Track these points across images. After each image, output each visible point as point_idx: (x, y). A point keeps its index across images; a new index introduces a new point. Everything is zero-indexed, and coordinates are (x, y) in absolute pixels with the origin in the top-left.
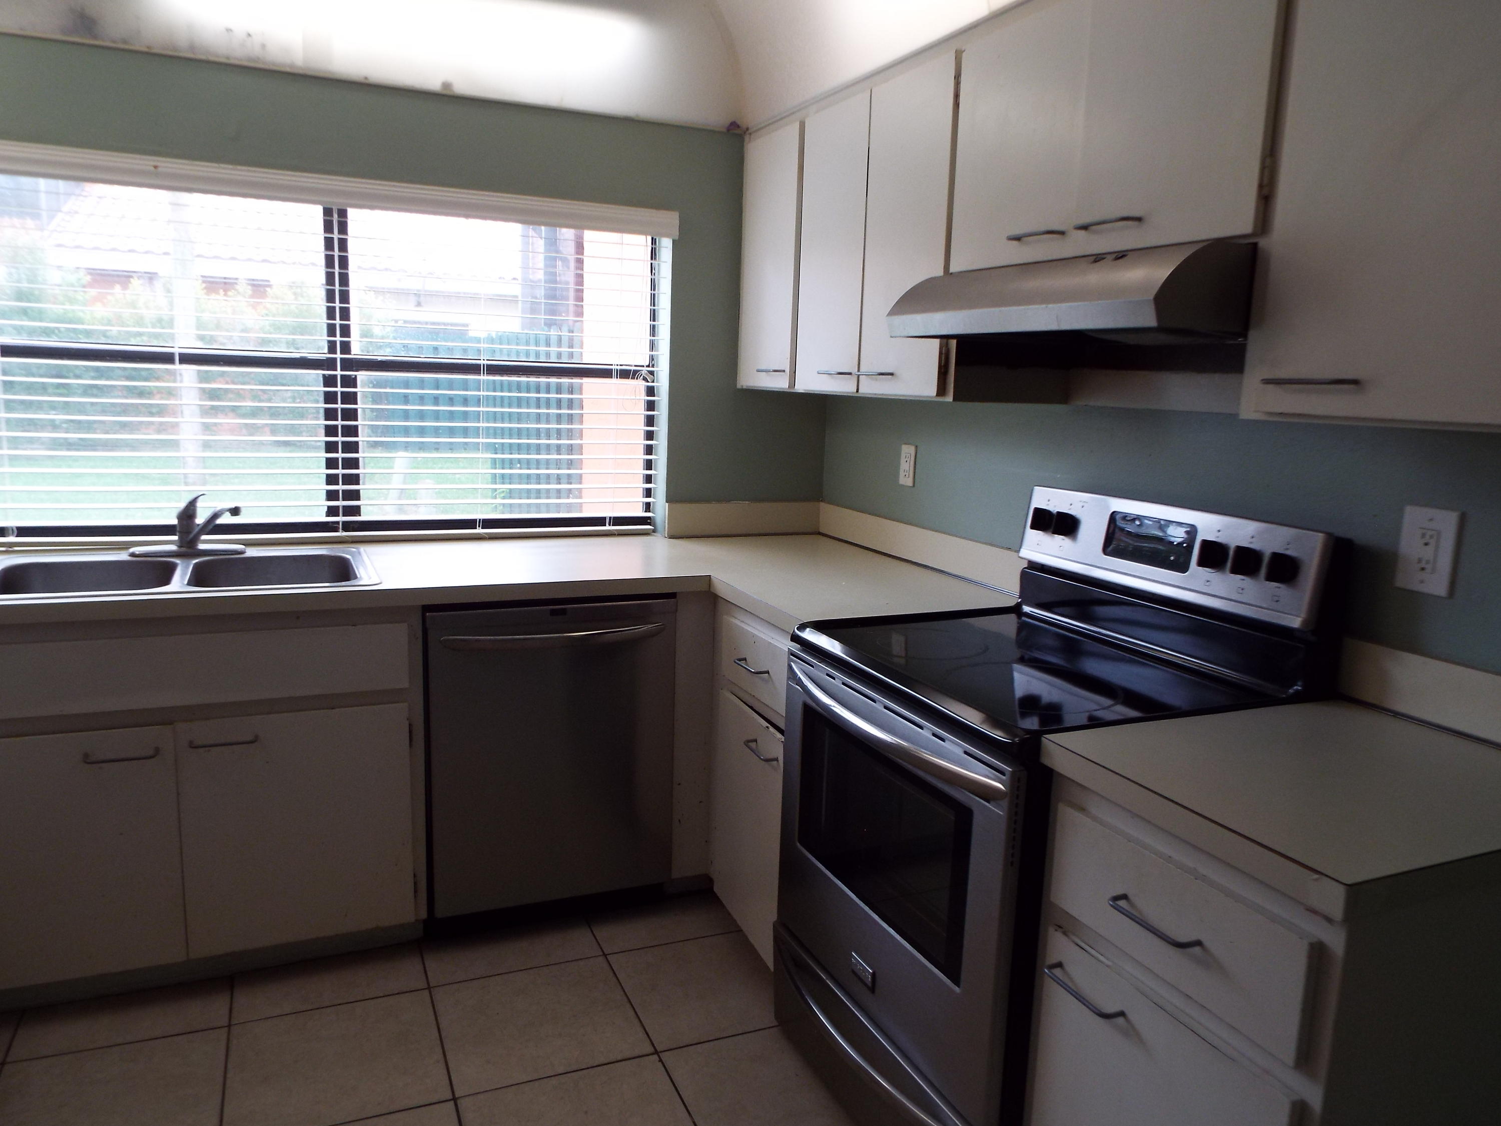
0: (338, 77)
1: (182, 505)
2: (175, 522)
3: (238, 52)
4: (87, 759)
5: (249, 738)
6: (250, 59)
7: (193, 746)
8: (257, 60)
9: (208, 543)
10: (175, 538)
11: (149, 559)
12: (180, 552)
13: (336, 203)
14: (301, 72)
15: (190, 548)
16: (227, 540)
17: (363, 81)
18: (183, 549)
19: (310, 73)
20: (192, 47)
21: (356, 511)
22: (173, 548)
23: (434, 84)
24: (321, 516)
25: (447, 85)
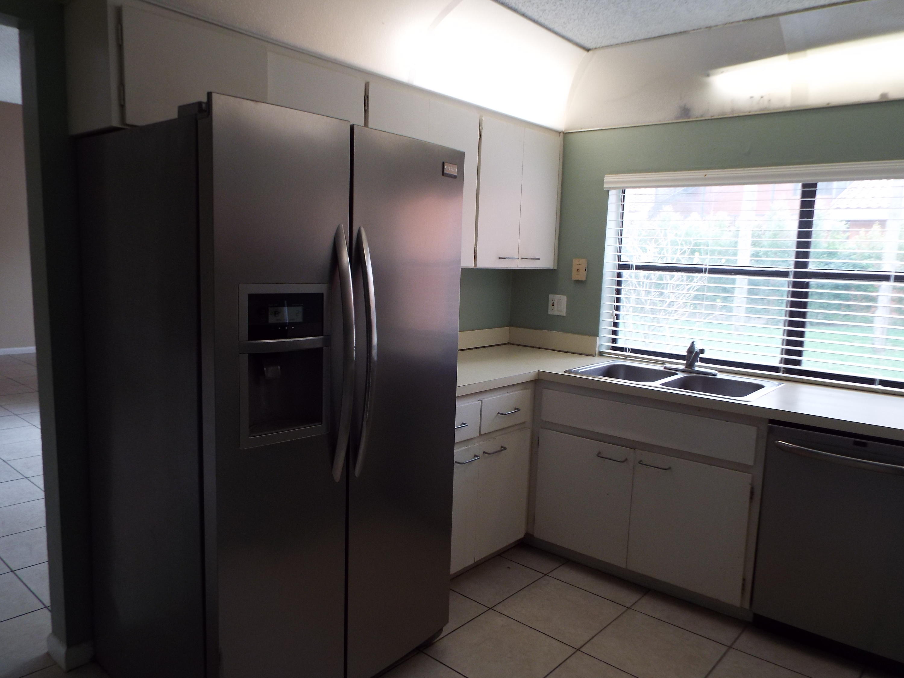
0: (814, 107)
1: (689, 345)
2: (685, 354)
3: (755, 107)
4: (599, 455)
5: (667, 467)
6: (762, 110)
7: (640, 462)
8: (765, 109)
9: (699, 367)
10: (685, 362)
11: (669, 371)
12: (685, 370)
13: (809, 180)
14: (789, 110)
15: (690, 368)
16: (707, 367)
17: (827, 106)
18: (686, 369)
19: (793, 109)
20: (733, 111)
21: (798, 363)
22: (683, 367)
23: (874, 95)
24: (775, 363)
25: (883, 95)
